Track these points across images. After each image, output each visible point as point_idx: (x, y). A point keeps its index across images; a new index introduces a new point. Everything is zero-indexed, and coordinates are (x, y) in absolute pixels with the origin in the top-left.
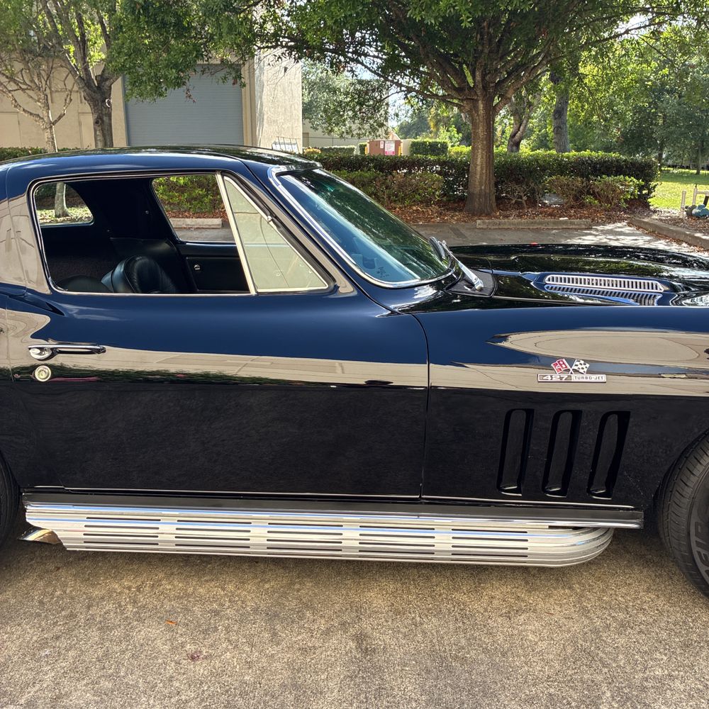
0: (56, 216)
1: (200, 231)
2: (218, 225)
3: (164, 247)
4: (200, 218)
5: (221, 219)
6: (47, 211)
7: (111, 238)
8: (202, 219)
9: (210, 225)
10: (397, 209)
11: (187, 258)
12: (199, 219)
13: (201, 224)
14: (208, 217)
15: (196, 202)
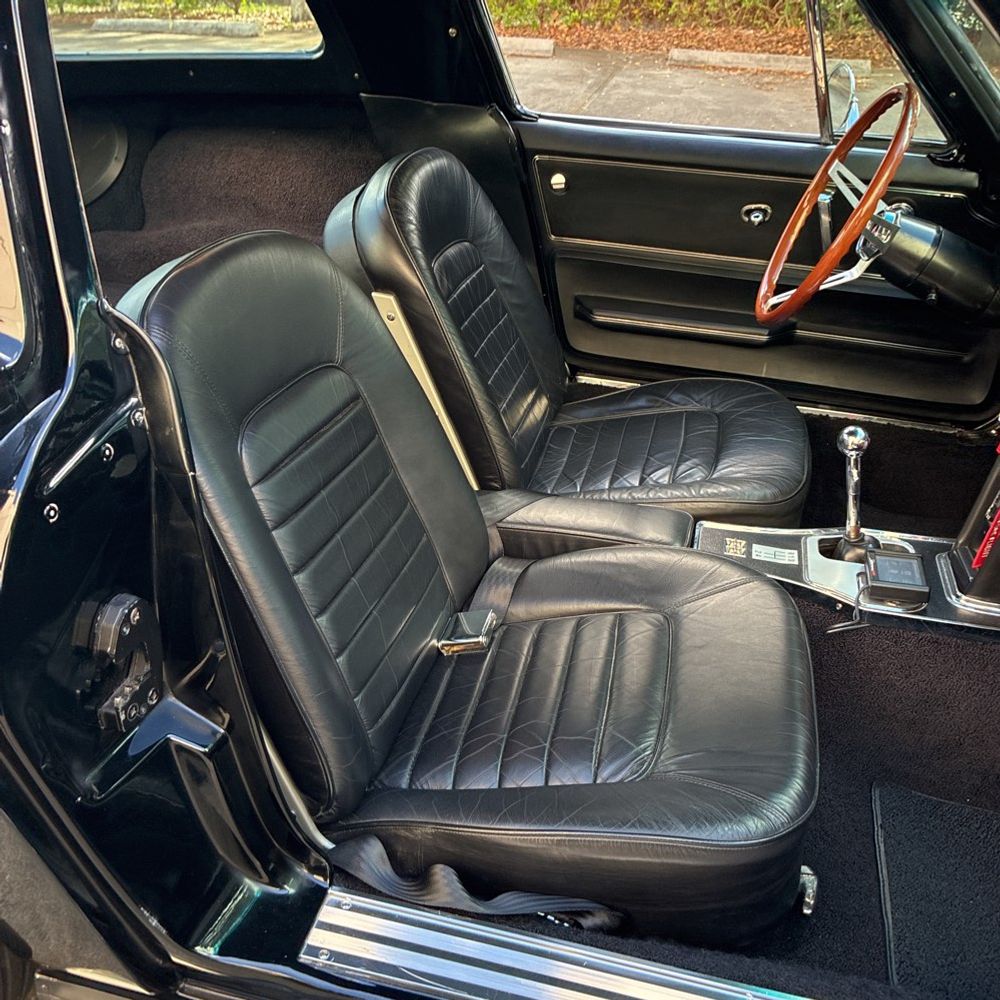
0: (293, 20)
1: (517, 59)
2: (547, 51)
3: (485, 125)
4: (518, 36)
5: (552, 41)
6: (280, 9)
7: (362, 95)
8: (521, 39)
9: (533, 52)
10: (858, 39)
11: (537, 157)
12: (514, 38)
13: (519, 47)
14: (529, 36)
15: (513, 8)
